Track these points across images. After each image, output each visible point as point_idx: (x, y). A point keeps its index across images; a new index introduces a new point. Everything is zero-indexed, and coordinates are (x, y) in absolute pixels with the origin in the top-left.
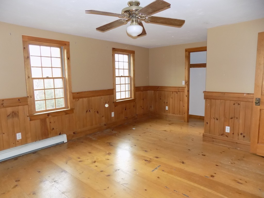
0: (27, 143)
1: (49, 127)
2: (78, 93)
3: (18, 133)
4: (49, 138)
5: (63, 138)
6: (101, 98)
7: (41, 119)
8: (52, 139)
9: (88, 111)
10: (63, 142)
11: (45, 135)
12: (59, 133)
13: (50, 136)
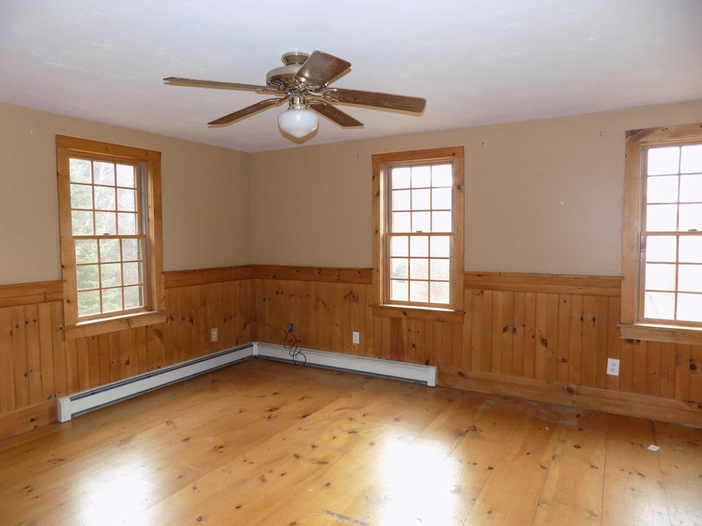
0: (366, 356)
1: (405, 338)
2: (479, 276)
3: (355, 331)
4: (404, 361)
5: (428, 375)
6: (562, 301)
7: (392, 318)
8: (404, 366)
9: (510, 329)
10: (426, 382)
11: (397, 353)
12: (426, 359)
13: (406, 359)
